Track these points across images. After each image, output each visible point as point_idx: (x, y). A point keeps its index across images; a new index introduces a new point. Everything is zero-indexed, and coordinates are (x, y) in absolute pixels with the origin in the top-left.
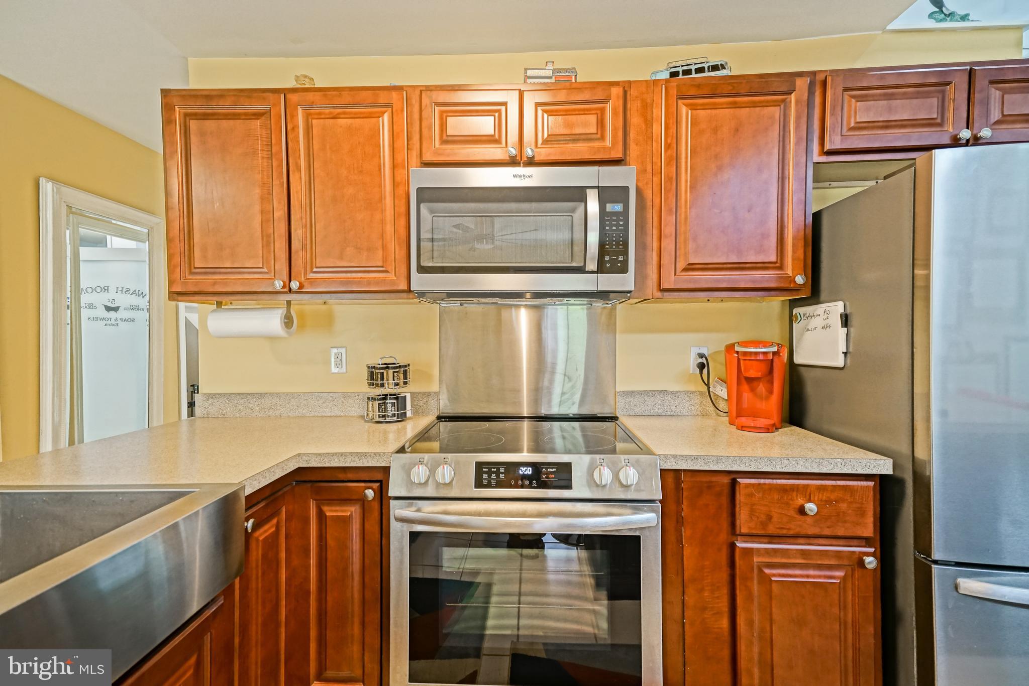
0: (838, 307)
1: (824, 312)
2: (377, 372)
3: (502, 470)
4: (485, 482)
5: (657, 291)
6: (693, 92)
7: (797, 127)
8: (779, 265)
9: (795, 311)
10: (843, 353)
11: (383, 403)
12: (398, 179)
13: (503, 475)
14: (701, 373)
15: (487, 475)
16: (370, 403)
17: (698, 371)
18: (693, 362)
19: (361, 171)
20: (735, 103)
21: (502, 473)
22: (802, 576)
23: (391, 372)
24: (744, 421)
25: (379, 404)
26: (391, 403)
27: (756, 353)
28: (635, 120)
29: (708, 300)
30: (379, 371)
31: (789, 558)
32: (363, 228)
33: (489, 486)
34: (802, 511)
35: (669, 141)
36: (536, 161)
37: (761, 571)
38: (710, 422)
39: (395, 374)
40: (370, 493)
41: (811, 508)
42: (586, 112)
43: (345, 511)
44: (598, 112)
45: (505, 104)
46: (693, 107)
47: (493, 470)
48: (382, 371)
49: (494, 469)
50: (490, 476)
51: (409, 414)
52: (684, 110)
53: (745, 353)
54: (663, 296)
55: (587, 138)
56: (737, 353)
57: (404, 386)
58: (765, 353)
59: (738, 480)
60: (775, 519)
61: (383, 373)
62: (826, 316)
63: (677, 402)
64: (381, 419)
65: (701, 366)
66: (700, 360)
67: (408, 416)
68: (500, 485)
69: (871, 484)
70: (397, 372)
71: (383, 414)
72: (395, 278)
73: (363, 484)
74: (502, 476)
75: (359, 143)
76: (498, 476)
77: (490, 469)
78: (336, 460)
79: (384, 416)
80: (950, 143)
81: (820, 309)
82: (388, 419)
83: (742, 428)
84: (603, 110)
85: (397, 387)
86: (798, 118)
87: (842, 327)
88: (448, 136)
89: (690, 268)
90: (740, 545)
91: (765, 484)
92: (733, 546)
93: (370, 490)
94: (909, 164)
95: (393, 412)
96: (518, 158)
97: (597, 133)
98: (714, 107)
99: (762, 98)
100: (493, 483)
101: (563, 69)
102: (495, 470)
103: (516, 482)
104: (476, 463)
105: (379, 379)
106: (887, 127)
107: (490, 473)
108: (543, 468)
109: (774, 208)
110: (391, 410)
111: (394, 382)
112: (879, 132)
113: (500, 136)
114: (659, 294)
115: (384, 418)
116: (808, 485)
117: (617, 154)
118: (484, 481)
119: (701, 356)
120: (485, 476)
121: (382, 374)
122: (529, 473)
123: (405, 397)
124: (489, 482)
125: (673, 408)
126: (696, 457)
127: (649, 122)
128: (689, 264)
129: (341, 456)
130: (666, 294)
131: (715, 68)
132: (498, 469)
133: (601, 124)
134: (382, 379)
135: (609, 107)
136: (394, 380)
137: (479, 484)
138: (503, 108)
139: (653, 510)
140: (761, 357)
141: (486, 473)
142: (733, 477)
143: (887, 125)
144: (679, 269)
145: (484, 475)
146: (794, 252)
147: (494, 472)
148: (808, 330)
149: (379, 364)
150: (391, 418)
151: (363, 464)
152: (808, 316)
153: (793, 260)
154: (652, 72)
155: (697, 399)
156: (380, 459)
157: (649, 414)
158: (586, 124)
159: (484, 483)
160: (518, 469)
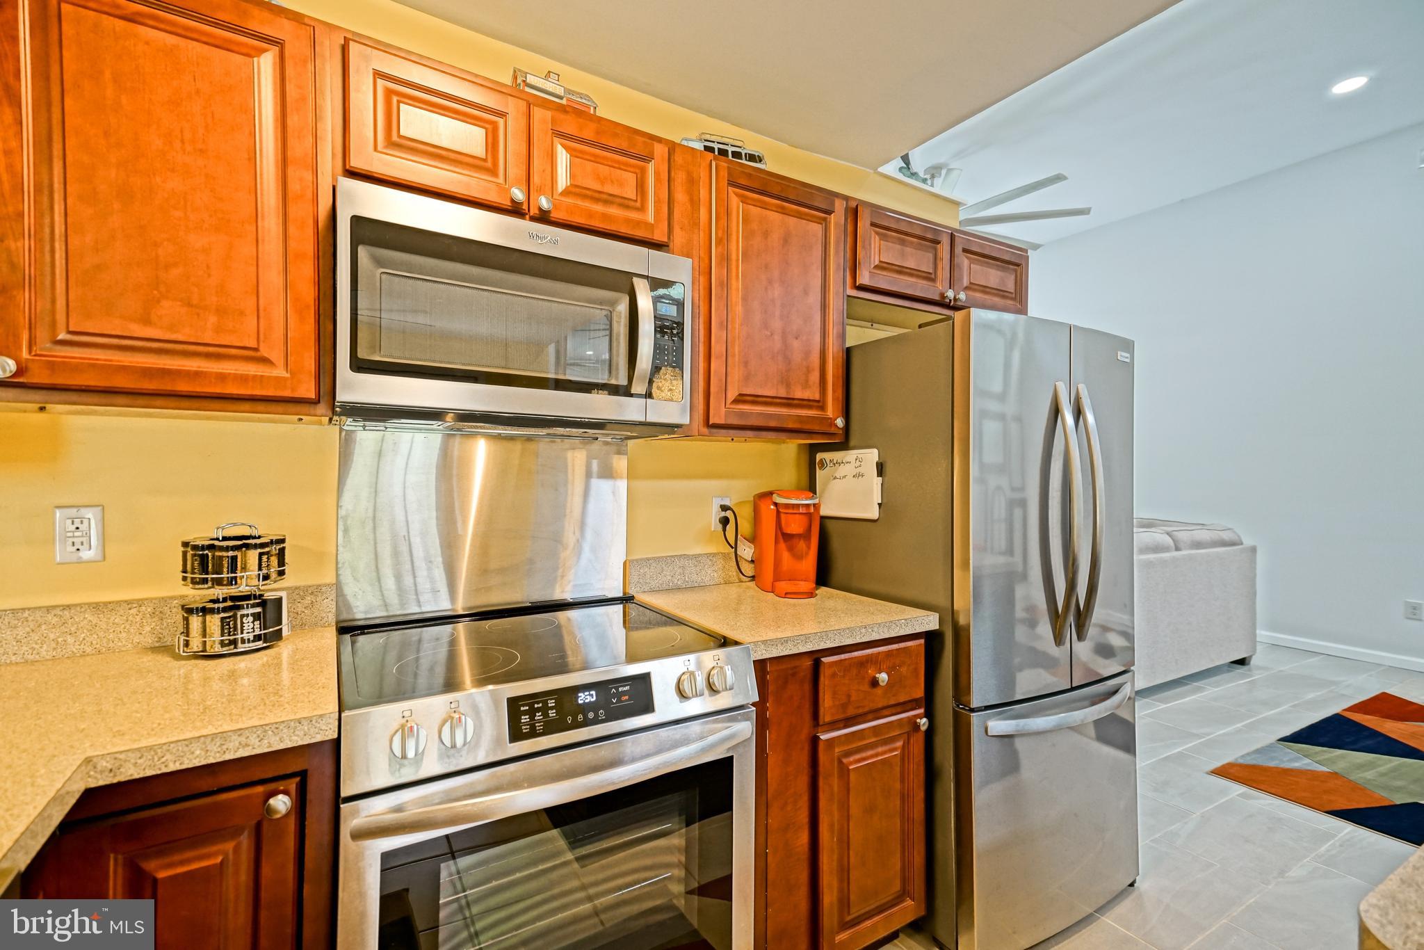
0: (872, 455)
1: (856, 459)
2: (221, 558)
3: (551, 703)
4: (525, 729)
5: (704, 426)
6: (743, 181)
7: (837, 252)
8: (820, 404)
9: (819, 456)
10: (878, 504)
11: (229, 617)
12: (294, 187)
13: (554, 711)
14: (724, 530)
15: (527, 717)
16: (195, 621)
17: (720, 527)
18: (715, 514)
19: (201, 150)
20: (783, 208)
21: (552, 708)
22: (872, 756)
23: (253, 556)
24: (784, 586)
25: (222, 619)
26: (253, 615)
27: (798, 505)
28: (680, 196)
29: (733, 440)
30: (225, 554)
31: (864, 739)
32: (208, 267)
33: (533, 734)
34: (875, 683)
35: (720, 235)
36: (553, 219)
37: (840, 762)
38: (733, 591)
39: (265, 558)
40: (281, 803)
41: (883, 677)
42: (622, 167)
43: (208, 856)
44: (637, 171)
45: (502, 114)
46: (744, 200)
47: (536, 706)
48: (231, 553)
49: (538, 704)
50: (532, 718)
51: (285, 633)
52: (734, 201)
53: (787, 506)
54: (710, 433)
55: (624, 203)
56: (776, 504)
57: (279, 578)
58: (808, 506)
59: (822, 659)
60: (853, 698)
61: (236, 556)
62: (858, 464)
63: (698, 569)
64: (227, 648)
65: (725, 522)
66: (723, 514)
67: (283, 635)
68: (551, 728)
69: (922, 641)
70: (267, 553)
71: (232, 638)
72: (288, 375)
73: (260, 789)
74: (552, 713)
75: (198, 92)
76: (545, 715)
77: (531, 706)
78: (198, 752)
79: (234, 643)
80: (937, 299)
81: (851, 455)
82: (241, 648)
83: (787, 595)
84: (643, 171)
85: (266, 582)
86: (837, 243)
87: (878, 476)
88: (400, 136)
89: (742, 398)
90: (823, 737)
91: (846, 659)
92: (815, 741)
93: (281, 797)
94: (938, 319)
95: (257, 632)
96: (525, 207)
97: (636, 201)
98: (764, 206)
99: (806, 210)
100: (539, 726)
101: (578, 93)
102: (541, 705)
103: (575, 719)
104: (508, 699)
105: (225, 570)
106: (900, 272)
107: (532, 713)
108: (612, 688)
109: (817, 339)
110: (250, 627)
111: (261, 573)
112: (895, 276)
113: (495, 163)
114: (705, 430)
115: (232, 647)
116: (879, 653)
117: (659, 236)
118: (524, 727)
119: (724, 508)
120: (525, 719)
121: (234, 559)
122: (592, 700)
123: (280, 600)
124: (533, 727)
125: (694, 577)
126: (786, 639)
127: (694, 202)
128: (740, 395)
129: (212, 740)
130: (714, 431)
131: (752, 158)
132: (545, 703)
133: (641, 186)
134: (233, 569)
135: (651, 167)
136: (260, 569)
137: (516, 735)
138: (501, 121)
139: (746, 718)
140: (801, 510)
141: (525, 713)
142: (816, 657)
143: (901, 270)
144: (729, 401)
145: (523, 717)
146: (834, 391)
147: (538, 710)
148: (835, 478)
149: (217, 539)
150: (251, 645)
151: (270, 746)
152: (835, 462)
153: (833, 400)
154: (683, 137)
155: (720, 563)
156: (312, 730)
157: (667, 587)
158: (621, 184)
159: (524, 731)
160: (575, 698)
